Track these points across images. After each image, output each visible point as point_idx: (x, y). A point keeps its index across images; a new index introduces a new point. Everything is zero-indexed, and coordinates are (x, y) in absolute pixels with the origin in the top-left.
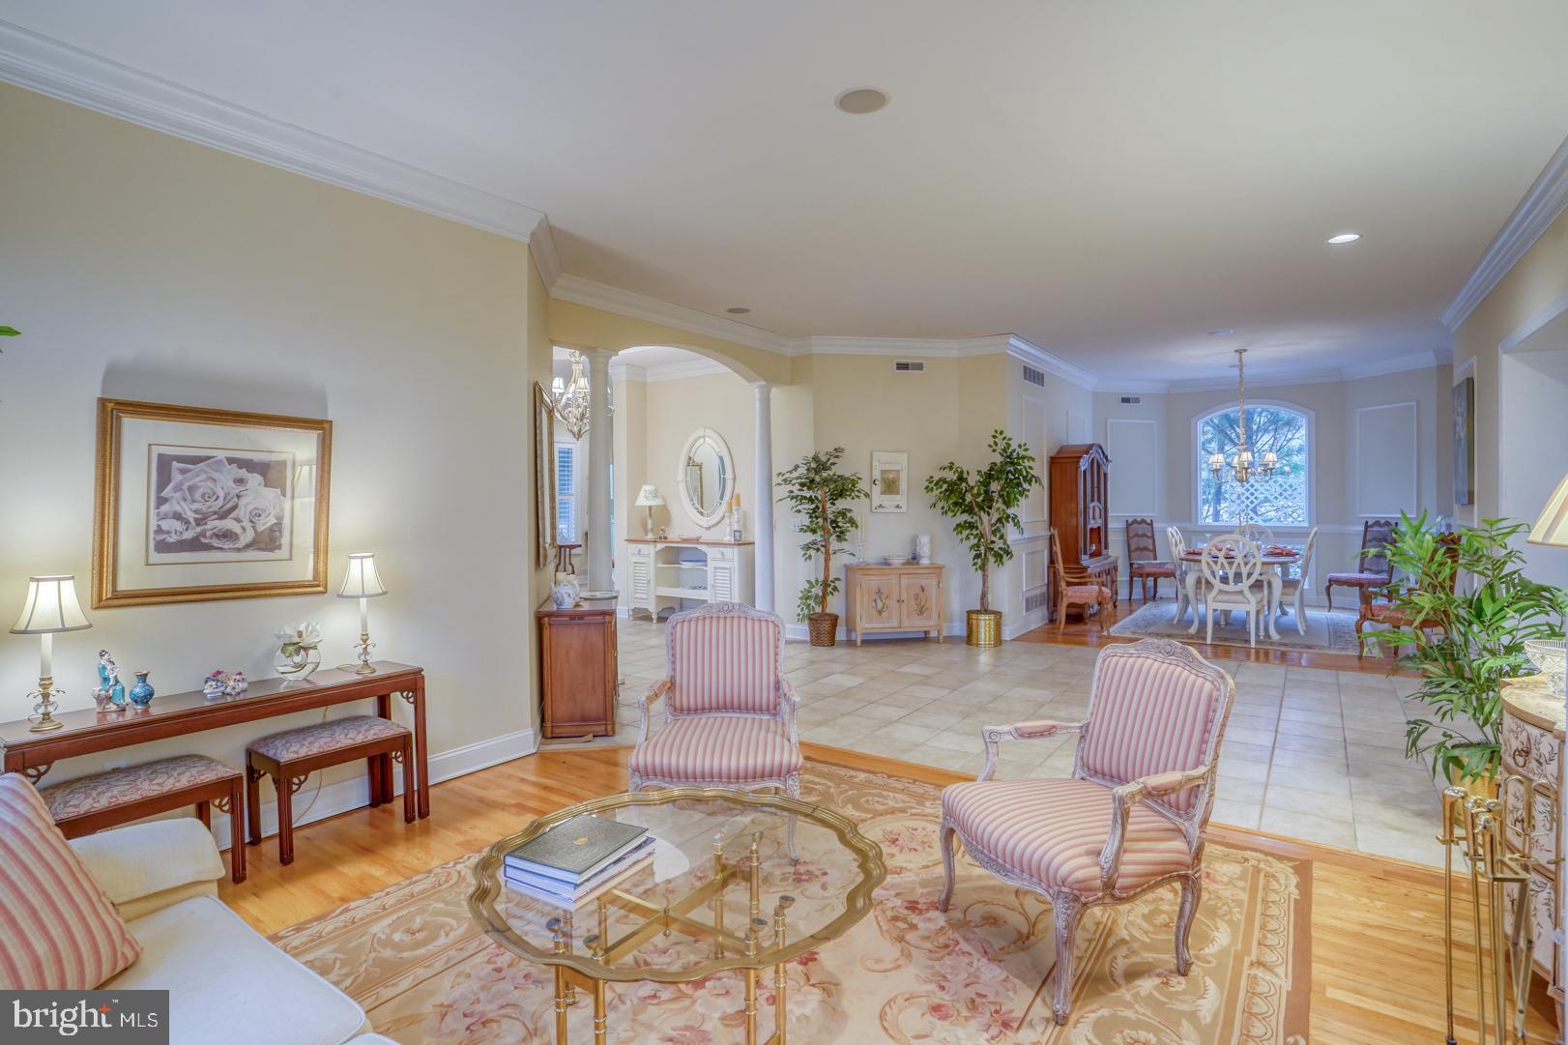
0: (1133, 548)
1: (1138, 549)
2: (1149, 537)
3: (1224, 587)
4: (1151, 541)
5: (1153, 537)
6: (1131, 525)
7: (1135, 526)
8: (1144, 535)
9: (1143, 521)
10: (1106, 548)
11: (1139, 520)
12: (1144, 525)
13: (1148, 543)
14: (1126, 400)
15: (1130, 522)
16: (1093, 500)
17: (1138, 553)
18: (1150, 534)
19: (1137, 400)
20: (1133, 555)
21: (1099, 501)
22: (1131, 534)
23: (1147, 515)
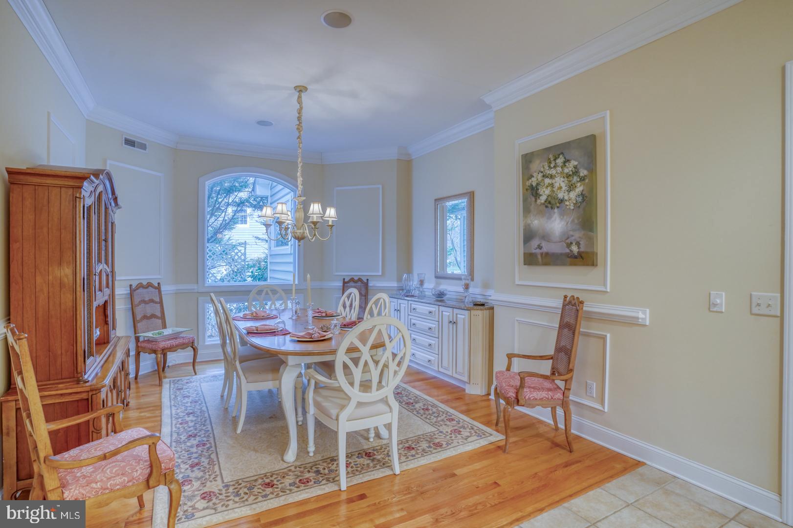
0: (138, 317)
1: (145, 317)
2: (156, 303)
3: (365, 397)
4: (158, 306)
5: (161, 303)
6: (135, 290)
7: (141, 290)
8: (152, 301)
9: (150, 285)
10: (114, 328)
11: (145, 283)
12: (150, 289)
13: (155, 309)
14: (130, 143)
15: (134, 287)
16: (99, 261)
17: (145, 322)
18: (157, 300)
19: (143, 147)
20: (139, 325)
21: (107, 263)
22: (137, 300)
23: (153, 277)
